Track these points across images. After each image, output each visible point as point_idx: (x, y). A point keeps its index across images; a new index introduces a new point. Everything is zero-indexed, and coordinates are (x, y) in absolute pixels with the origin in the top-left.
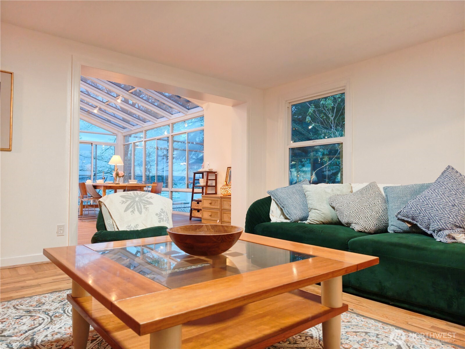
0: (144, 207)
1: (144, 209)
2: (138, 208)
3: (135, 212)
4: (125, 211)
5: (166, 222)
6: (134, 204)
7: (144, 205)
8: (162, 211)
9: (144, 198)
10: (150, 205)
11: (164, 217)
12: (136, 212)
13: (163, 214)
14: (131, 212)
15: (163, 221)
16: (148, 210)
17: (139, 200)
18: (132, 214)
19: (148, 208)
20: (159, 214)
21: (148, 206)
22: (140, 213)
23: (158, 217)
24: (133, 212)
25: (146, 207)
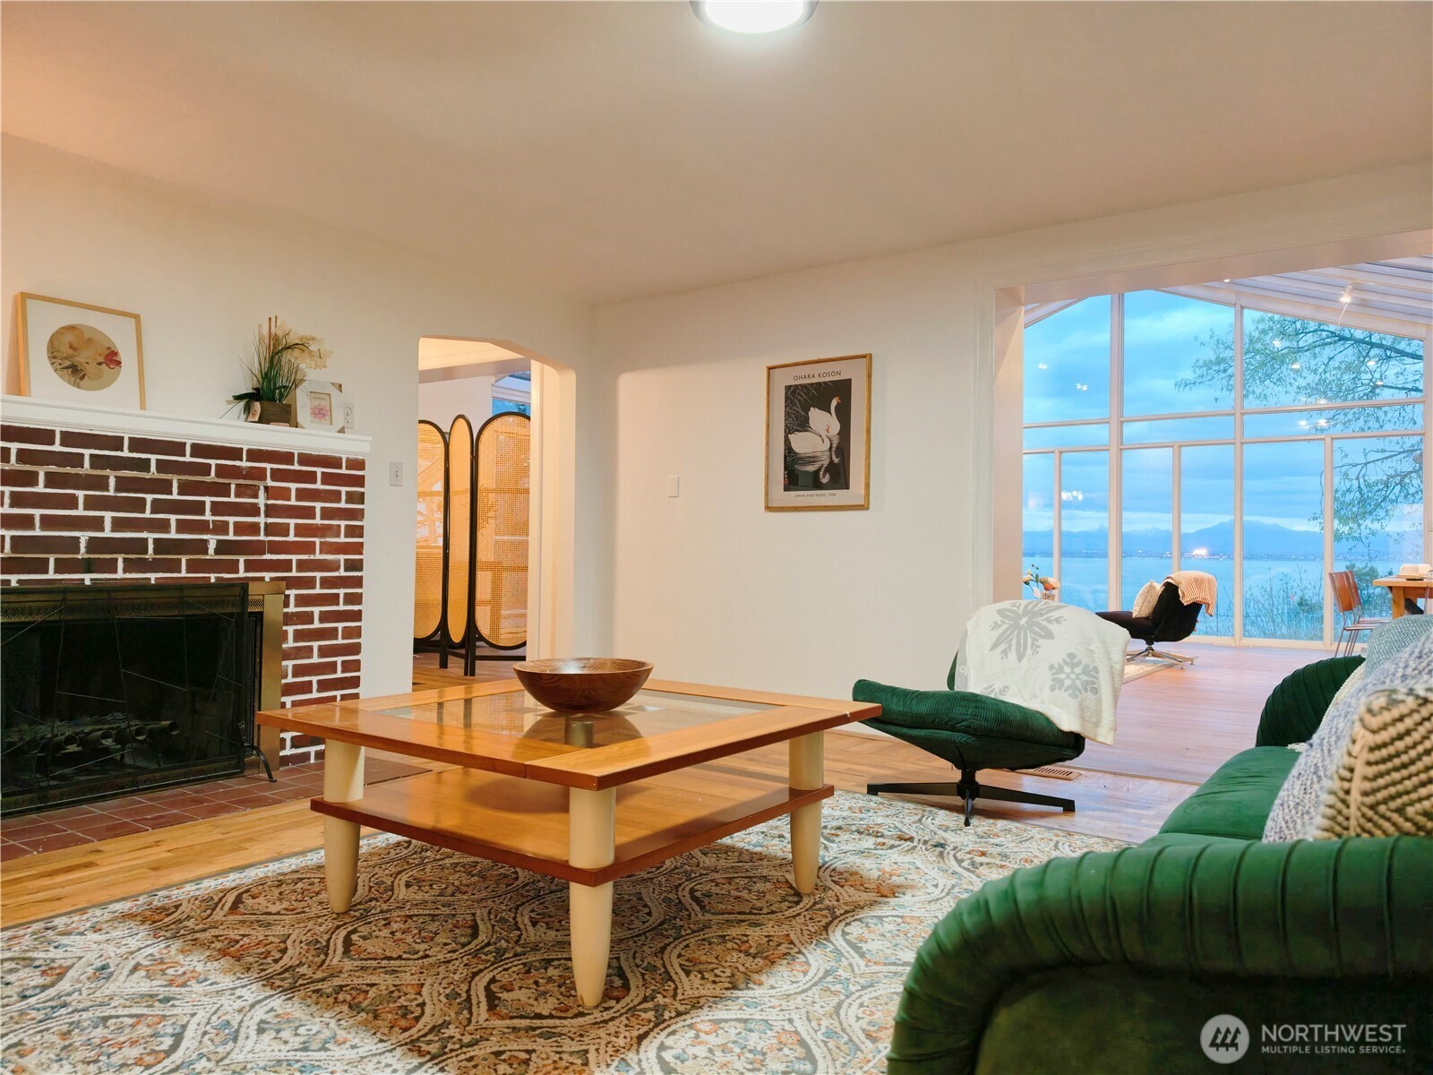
0: (1033, 645)
1: (1032, 648)
2: (1018, 644)
3: (1009, 654)
4: (992, 649)
5: (1070, 691)
6: (1012, 633)
7: (1033, 639)
8: (1068, 660)
9: (1040, 620)
10: (1046, 641)
11: (1068, 677)
12: (1013, 655)
13: (1067, 669)
14: (1002, 653)
15: (1060, 689)
16: (1037, 652)
17: (1026, 622)
18: (1002, 658)
19: (1039, 647)
20: (1057, 667)
21: (1041, 642)
22: (1020, 657)
23: (1053, 674)
24: (1005, 652)
25: (1038, 644)
